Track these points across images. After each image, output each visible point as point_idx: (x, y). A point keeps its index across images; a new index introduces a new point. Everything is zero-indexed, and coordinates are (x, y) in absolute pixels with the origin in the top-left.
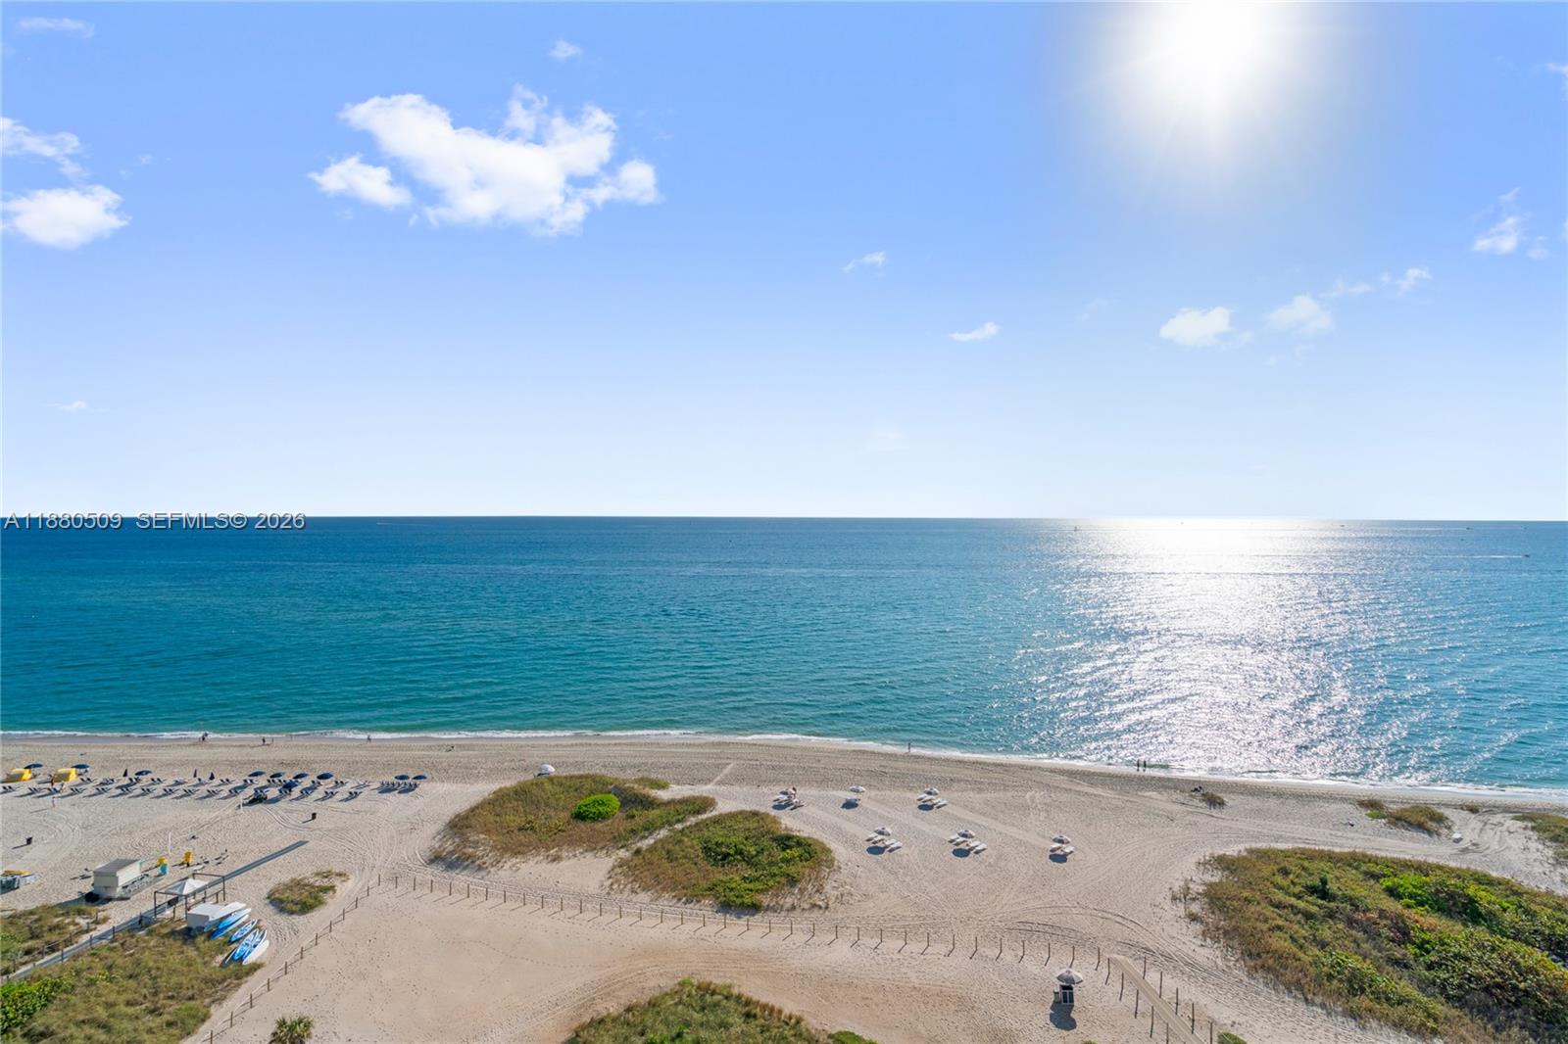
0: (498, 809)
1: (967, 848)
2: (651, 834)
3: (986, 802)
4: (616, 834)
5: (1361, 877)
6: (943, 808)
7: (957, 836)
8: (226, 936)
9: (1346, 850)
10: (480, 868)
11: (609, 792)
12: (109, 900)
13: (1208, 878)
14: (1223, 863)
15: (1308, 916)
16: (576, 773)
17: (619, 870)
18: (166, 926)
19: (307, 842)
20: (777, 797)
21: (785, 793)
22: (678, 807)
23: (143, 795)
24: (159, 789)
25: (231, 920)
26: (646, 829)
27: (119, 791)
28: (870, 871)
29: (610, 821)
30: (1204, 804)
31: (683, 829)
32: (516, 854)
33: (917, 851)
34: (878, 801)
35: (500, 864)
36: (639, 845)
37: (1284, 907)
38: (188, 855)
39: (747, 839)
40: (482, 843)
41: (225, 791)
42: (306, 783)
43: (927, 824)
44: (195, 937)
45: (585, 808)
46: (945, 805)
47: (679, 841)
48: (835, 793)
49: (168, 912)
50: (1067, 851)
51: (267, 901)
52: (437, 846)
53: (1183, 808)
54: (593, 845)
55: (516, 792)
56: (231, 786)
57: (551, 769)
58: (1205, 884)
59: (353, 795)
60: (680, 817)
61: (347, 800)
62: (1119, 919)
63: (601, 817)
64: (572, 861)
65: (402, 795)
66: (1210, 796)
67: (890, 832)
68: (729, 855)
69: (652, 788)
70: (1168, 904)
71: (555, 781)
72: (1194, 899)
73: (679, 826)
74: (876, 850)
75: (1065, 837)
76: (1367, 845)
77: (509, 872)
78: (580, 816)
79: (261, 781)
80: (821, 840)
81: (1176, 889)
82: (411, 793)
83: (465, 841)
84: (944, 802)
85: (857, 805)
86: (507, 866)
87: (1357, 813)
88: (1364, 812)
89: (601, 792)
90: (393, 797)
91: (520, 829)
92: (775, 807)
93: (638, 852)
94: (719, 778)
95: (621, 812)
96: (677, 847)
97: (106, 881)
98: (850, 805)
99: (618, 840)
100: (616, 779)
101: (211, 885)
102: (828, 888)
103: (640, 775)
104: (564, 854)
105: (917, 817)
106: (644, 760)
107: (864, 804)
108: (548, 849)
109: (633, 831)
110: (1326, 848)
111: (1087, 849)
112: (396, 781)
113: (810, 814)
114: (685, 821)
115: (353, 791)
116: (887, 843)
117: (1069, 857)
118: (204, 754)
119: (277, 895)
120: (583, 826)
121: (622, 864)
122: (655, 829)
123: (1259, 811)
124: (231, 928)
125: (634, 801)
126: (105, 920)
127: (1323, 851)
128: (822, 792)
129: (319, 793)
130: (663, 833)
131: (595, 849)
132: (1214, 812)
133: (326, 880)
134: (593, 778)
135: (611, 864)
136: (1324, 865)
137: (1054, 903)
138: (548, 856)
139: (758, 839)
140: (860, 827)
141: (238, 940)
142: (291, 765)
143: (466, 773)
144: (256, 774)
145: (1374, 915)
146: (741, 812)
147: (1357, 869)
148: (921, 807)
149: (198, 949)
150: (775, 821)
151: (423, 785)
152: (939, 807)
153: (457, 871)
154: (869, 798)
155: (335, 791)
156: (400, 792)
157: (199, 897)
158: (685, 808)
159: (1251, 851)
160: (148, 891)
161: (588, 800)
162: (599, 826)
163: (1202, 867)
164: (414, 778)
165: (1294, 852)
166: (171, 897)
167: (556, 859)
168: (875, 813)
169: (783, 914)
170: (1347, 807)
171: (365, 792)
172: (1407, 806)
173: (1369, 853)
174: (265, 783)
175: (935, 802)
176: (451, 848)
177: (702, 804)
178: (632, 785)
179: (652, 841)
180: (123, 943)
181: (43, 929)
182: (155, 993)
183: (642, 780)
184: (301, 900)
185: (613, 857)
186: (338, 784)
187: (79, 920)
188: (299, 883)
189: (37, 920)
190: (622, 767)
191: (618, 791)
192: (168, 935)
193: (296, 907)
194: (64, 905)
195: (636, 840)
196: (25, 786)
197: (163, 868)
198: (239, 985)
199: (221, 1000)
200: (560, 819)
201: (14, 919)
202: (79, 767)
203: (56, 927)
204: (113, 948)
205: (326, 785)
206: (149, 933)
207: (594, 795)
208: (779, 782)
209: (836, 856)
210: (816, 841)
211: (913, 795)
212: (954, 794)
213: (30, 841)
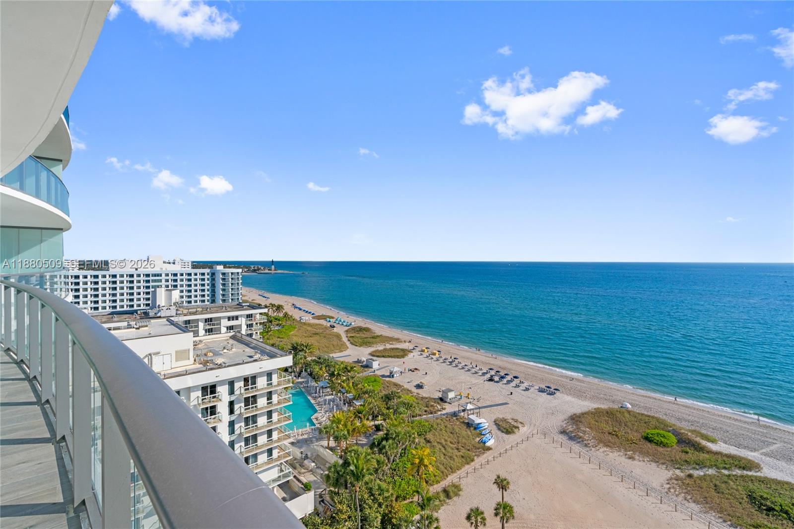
0: (597, 418)
2: (701, 468)
4: (674, 459)
8: (480, 431)
10: (586, 445)
11: (669, 431)
12: (446, 402)
16: (646, 413)
17: (674, 481)
18: (461, 419)
19: (508, 404)
22: (725, 458)
23: (456, 367)
24: (460, 366)
25: (482, 425)
26: (698, 464)
27: (449, 363)
29: (669, 449)
31: (729, 476)
32: (607, 446)
35: (597, 448)
36: (691, 472)
38: (468, 394)
40: (588, 435)
41: (480, 373)
42: (509, 378)
44: (470, 427)
45: (651, 435)
47: (726, 482)
49: (462, 414)
51: (494, 423)
52: (564, 426)
54: (656, 459)
55: (607, 413)
56: (482, 372)
57: (629, 406)
59: (527, 389)
60: (727, 466)
61: (524, 390)
63: (661, 444)
64: (641, 463)
65: (549, 396)
69: (703, 439)
71: (631, 413)
73: (726, 472)
77: (602, 454)
78: (647, 439)
79: (493, 373)
82: (552, 396)
83: (579, 429)
86: (601, 450)
89: (663, 429)
90: (544, 395)
91: (609, 433)
93: (690, 476)
94: (764, 451)
95: (678, 446)
96: (724, 486)
97: (444, 395)
99: (674, 463)
100: (674, 425)
101: (476, 409)
103: (693, 428)
104: (637, 457)
106: (696, 419)
108: (626, 450)
109: (686, 461)
112: (546, 388)
114: (732, 471)
115: (527, 387)
118: (475, 356)
119: (497, 422)
120: (649, 445)
121: (677, 479)
122: (705, 467)
124: (482, 429)
125: (688, 443)
126: (445, 409)
129: (513, 384)
130: (711, 472)
131: (657, 462)
133: (516, 423)
134: (658, 419)
135: (669, 476)
138: (626, 454)
141: (484, 435)
142: (504, 369)
143: (580, 394)
144: (491, 369)
149: (471, 432)
151: (558, 393)
153: (575, 442)
155: (520, 385)
156: (547, 394)
157: (472, 412)
158: (732, 461)
160: (456, 404)
161: (653, 431)
162: (661, 449)
164: (555, 389)
166: (463, 408)
167: (632, 458)
171: (532, 390)
174: (494, 374)
176: (571, 429)
177: (748, 464)
178: (686, 432)
179: (702, 474)
180: (449, 420)
181: (429, 405)
182: (458, 443)
183: (693, 431)
184: (506, 428)
185: (671, 472)
186: (521, 382)
187: (438, 406)
188: (505, 420)
189: (428, 401)
190: (679, 418)
191: (676, 433)
192: (461, 422)
193: (505, 431)
194: (434, 399)
195: (689, 468)
196: (426, 354)
197: (461, 396)
198: (484, 453)
199: (478, 456)
200: (634, 436)
201: (423, 398)
202: (439, 351)
203: (432, 406)
204: (446, 420)
205: (516, 381)
206: (457, 419)
207: (657, 429)
213: (426, 373)
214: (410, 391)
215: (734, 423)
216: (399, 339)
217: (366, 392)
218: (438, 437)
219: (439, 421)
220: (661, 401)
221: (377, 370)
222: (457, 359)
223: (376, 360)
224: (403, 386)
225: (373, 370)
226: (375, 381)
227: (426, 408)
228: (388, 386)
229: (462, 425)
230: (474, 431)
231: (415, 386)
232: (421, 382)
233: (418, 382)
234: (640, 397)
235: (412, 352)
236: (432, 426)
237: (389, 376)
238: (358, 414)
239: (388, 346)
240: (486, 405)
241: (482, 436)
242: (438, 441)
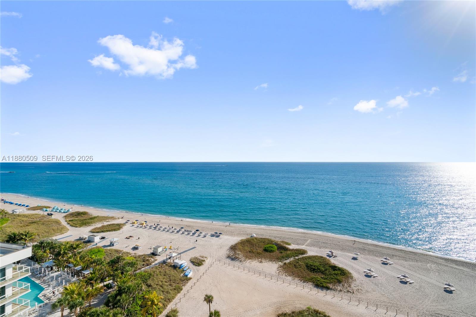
0: (243, 245)
1: (406, 281)
2: (288, 259)
3: (410, 265)
4: (278, 257)
6: (392, 265)
7: (401, 276)
8: (182, 269)
10: (241, 261)
11: (273, 244)
12: (156, 255)
17: (280, 268)
18: (169, 264)
19: (196, 247)
20: (328, 253)
21: (331, 252)
22: (295, 251)
23: (158, 230)
24: (162, 229)
25: (183, 265)
26: (287, 257)
27: (154, 229)
28: (367, 283)
29: (275, 253)
31: (298, 260)
32: (249, 259)
33: (384, 279)
35: (246, 261)
36: (285, 261)
38: (171, 247)
39: (320, 265)
40: (241, 256)
41: (176, 231)
42: (193, 231)
43: (387, 270)
44: (176, 268)
45: (267, 248)
46: (392, 264)
47: (298, 262)
48: (348, 254)
49: (169, 260)
51: (190, 262)
52: (228, 253)
54: (272, 259)
55: (247, 241)
56: (177, 230)
57: (255, 235)
59: (205, 236)
60: (297, 255)
61: (203, 237)
63: (271, 251)
64: (266, 263)
65: (217, 238)
67: (373, 270)
68: (315, 269)
69: (287, 244)
71: (256, 239)
73: (297, 258)
74: (368, 276)
75: (451, 284)
77: (248, 264)
78: (266, 250)
80: (347, 269)
82: (219, 238)
83: (236, 253)
85: (357, 259)
86: (248, 262)
89: (271, 244)
90: (214, 238)
91: (249, 252)
92: (327, 256)
93: (285, 264)
95: (278, 251)
96: (297, 264)
97: (155, 251)
98: (354, 259)
99: (279, 259)
100: (275, 240)
101: (177, 255)
104: (263, 261)
105: (382, 267)
107: (360, 259)
108: (258, 259)
109: (282, 257)
113: (340, 259)
114: (298, 256)
115: (204, 235)
116: (372, 274)
119: (192, 260)
120: (267, 253)
121: (281, 266)
122: (289, 257)
124: (183, 267)
125: (282, 248)
126: (156, 260)
128: (343, 253)
129: (197, 234)
130: (292, 259)
131: (272, 261)
133: (203, 258)
134: (268, 239)
135: (278, 266)
137: (450, 309)
138: (259, 261)
139: (324, 265)
140: (360, 267)
141: (185, 271)
144: (182, 228)
146: (317, 256)
148: (383, 263)
149: (177, 271)
150: (329, 261)
151: (221, 236)
152: (390, 265)
153: (235, 261)
154: (361, 257)
155: (200, 235)
156: (216, 237)
157: (175, 258)
158: (298, 252)
160: (164, 254)
161: (268, 246)
162: (272, 254)
164: (219, 234)
166: (169, 257)
167: (261, 262)
168: (365, 263)
169: (337, 292)
171: (207, 236)
175: (388, 262)
176: (232, 254)
177: (303, 252)
178: (280, 243)
179: (289, 261)
180: (161, 267)
181: (145, 260)
182: (170, 281)
183: (282, 242)
184: (197, 262)
185: (278, 264)
186: (201, 233)
187: (152, 259)
188: (196, 258)
189: (144, 258)
191: (277, 244)
192: (170, 266)
193: (197, 264)
194: (148, 255)
195: (284, 260)
196: (136, 225)
197: (166, 249)
198: (187, 282)
199: (184, 285)
200: (260, 250)
201: (139, 256)
202: (145, 222)
203: (147, 260)
204: (159, 267)
205: (198, 233)
206: (166, 265)
207: (269, 244)
208: (327, 248)
209: (353, 276)
210: (345, 269)
211: (379, 259)
212: (396, 261)
213: (139, 238)
214: (128, 253)
216: (113, 217)
217: (94, 262)
218: (156, 281)
219: (154, 269)
221: (99, 243)
222: (159, 225)
223: (97, 236)
224: (122, 251)
225: (94, 243)
226: (99, 251)
227: (143, 263)
228: (110, 253)
229: (171, 268)
230: (179, 270)
231: (132, 249)
232: (136, 245)
233: (134, 246)
235: (125, 225)
236: (150, 274)
237: (110, 246)
238: (89, 281)
239: (106, 223)
240: (182, 251)
241: (185, 272)
242: (157, 283)
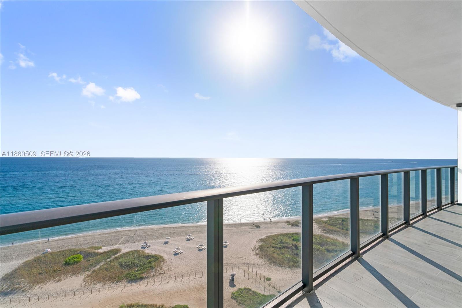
0: (27, 268)
1: (202, 249)
2: (98, 264)
4: (84, 267)
5: (288, 238)
6: (193, 239)
7: (199, 246)
9: (285, 233)
11: (78, 254)
13: (259, 244)
14: (261, 240)
15: (280, 248)
16: (60, 250)
17: (87, 279)
20: (142, 245)
21: (145, 243)
22: (107, 254)
26: (96, 263)
28: (175, 260)
29: (80, 263)
30: (256, 228)
31: (110, 260)
33: (188, 252)
34: (174, 241)
36: (94, 269)
37: (275, 247)
39: (135, 259)
43: (190, 244)
45: (69, 261)
47: (110, 265)
48: (160, 240)
50: (227, 244)
53: (252, 229)
54: (75, 272)
55: (35, 261)
57: (49, 250)
58: (258, 246)
60: (109, 257)
62: (241, 258)
63: (76, 263)
64: (66, 280)
66: (257, 226)
67: (180, 248)
68: (129, 265)
69: (95, 249)
70: (251, 252)
71: (53, 254)
72: (257, 250)
73: (109, 260)
74: (176, 254)
75: (226, 241)
76: (288, 231)
78: (67, 264)
80: (159, 254)
81: (253, 248)
83: (14, 283)
84: (194, 238)
85: (168, 243)
87: (285, 225)
88: (287, 224)
89: (74, 254)
91: (40, 274)
92: (142, 248)
93: (94, 271)
94: (119, 243)
95: (84, 259)
96: (109, 267)
98: (166, 243)
99: (85, 269)
100: (80, 249)
102: (164, 268)
103: (88, 246)
105: (186, 243)
106: (88, 241)
107: (170, 242)
108: (54, 278)
109: (90, 265)
110: (281, 233)
111: (232, 243)
113: (154, 248)
114: (111, 258)
116: (179, 252)
117: (228, 246)
120: (68, 267)
121: (88, 276)
122: (99, 263)
123: (267, 227)
125: (88, 255)
127: (280, 234)
128: (156, 241)
130: (103, 263)
131: (75, 274)
132: (258, 229)
134: (70, 250)
135: (83, 278)
136: (281, 237)
137: (226, 258)
138: (55, 281)
139: (139, 258)
140: (171, 249)
145: (291, 245)
146: (132, 251)
147: (287, 236)
148: (187, 240)
150: (143, 252)
152: (192, 239)
153: (12, 295)
154: (171, 240)
158: (110, 253)
159: (267, 237)
161: (70, 258)
162: (75, 266)
163: (257, 242)
165: (275, 235)
168: (174, 244)
169: (151, 278)
170: (283, 223)
172: (294, 222)
173: (289, 232)
175: (191, 238)
177: (117, 251)
178: (87, 250)
179: (99, 267)
183: (91, 248)
185: (84, 275)
190: (80, 245)
191: (83, 253)
195: (92, 267)
200: (58, 267)
207: (71, 256)
208: (141, 240)
209: (165, 258)
210: (158, 255)
211: (185, 237)
212: (196, 235)
215: (105, 235)
220: (68, 239)
234: (54, 242)
